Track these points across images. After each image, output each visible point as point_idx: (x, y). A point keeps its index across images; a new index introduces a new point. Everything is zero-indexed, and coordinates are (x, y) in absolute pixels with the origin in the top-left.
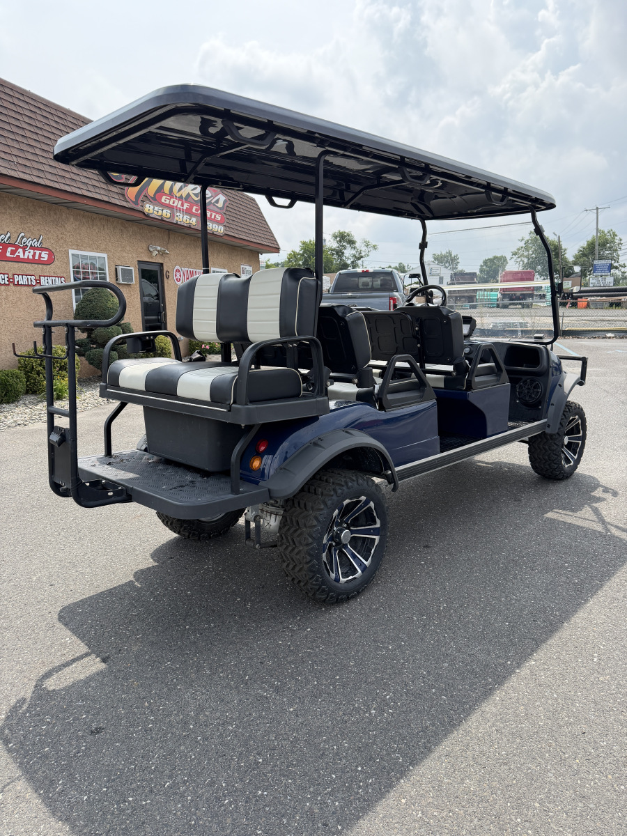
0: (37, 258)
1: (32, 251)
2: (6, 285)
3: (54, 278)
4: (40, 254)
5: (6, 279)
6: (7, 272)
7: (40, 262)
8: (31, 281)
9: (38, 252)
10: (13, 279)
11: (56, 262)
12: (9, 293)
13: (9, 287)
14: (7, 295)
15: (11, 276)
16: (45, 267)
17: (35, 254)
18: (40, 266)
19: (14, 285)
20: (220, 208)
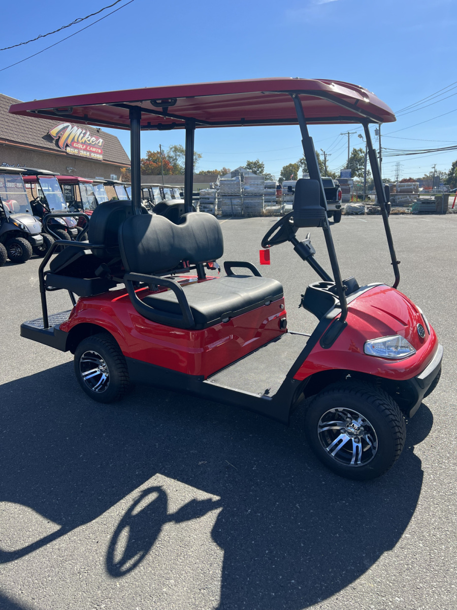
20: (100, 146)
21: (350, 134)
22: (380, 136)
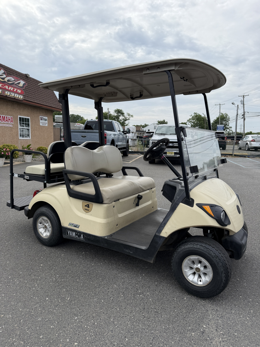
20: (21, 87)
21: (221, 105)
22: (244, 104)
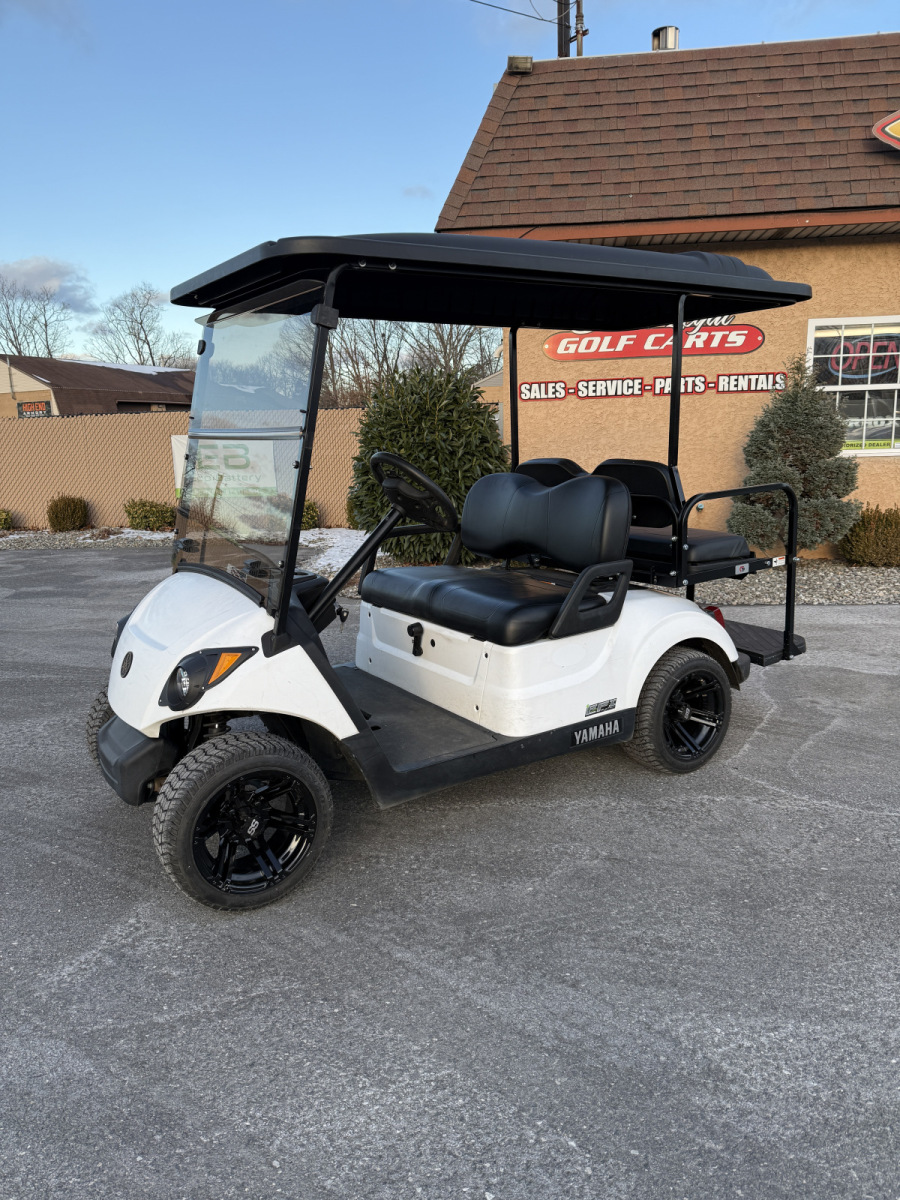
0: (715, 344)
1: (705, 335)
2: (638, 395)
3: (754, 378)
4: (724, 339)
5: (637, 387)
6: (641, 375)
7: (723, 350)
8: (694, 385)
9: (718, 336)
10: (653, 386)
11: (767, 347)
12: (639, 409)
13: (643, 400)
14: (636, 412)
15: (648, 380)
16: (735, 358)
17: (710, 339)
18: (723, 358)
19: (655, 394)
